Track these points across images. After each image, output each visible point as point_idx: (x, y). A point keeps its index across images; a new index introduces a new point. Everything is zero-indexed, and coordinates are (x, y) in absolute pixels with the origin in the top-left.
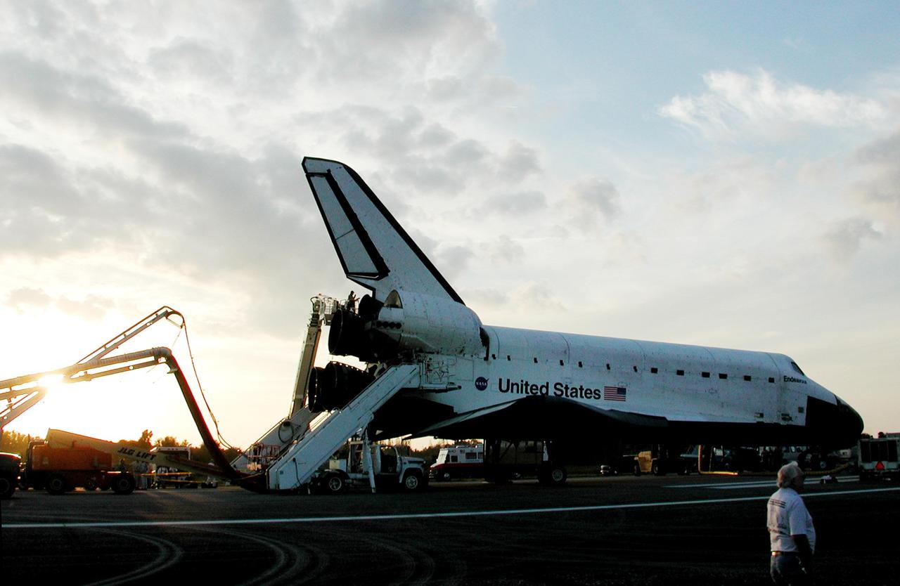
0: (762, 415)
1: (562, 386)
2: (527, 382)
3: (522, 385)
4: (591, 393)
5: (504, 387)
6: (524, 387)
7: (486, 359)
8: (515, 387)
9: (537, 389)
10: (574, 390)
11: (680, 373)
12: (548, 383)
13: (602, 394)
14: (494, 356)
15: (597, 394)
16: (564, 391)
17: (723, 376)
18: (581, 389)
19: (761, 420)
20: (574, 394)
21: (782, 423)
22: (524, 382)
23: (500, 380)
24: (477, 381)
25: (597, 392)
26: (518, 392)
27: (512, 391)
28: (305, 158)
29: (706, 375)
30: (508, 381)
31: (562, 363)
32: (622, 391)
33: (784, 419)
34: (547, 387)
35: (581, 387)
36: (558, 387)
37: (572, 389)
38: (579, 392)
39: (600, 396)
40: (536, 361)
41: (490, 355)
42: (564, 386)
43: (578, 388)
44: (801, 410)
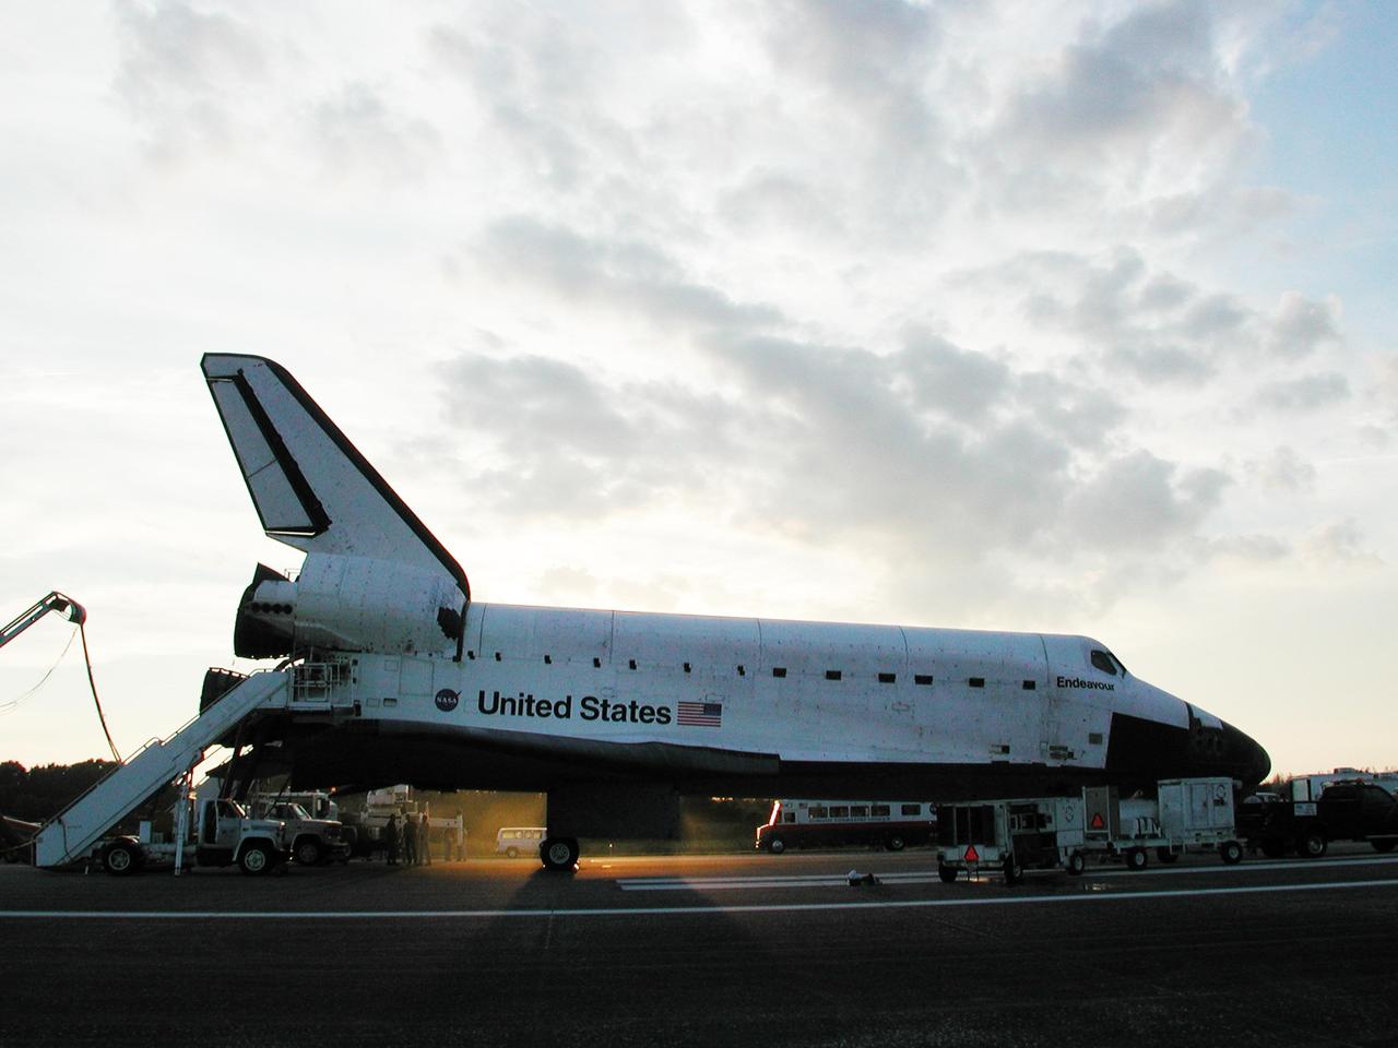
0: (1006, 749)
1: (596, 702)
2: (530, 697)
3: (521, 701)
4: (653, 713)
5: (488, 705)
6: (525, 705)
7: (457, 659)
8: (508, 705)
9: (549, 707)
10: (620, 709)
11: (833, 675)
12: (569, 698)
13: (674, 715)
14: (471, 655)
15: (663, 716)
16: (601, 710)
17: (923, 680)
18: (633, 706)
19: (1003, 758)
20: (619, 716)
21: (1051, 763)
22: (526, 697)
23: (482, 694)
24: (439, 695)
25: (663, 712)
26: (513, 712)
27: (503, 712)
28: (206, 355)
29: (887, 678)
30: (496, 695)
31: (597, 663)
32: (713, 710)
33: (1055, 756)
34: (568, 705)
35: (634, 703)
36: (590, 703)
37: (615, 707)
38: (629, 711)
39: (669, 719)
40: (548, 660)
41: (465, 652)
42: (601, 702)
43: (627, 704)
44: (1095, 739)
